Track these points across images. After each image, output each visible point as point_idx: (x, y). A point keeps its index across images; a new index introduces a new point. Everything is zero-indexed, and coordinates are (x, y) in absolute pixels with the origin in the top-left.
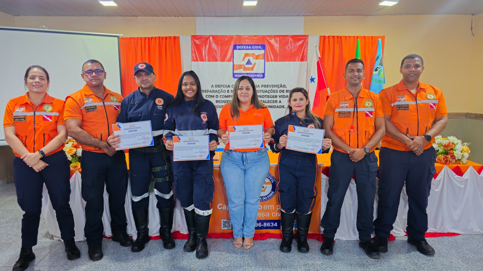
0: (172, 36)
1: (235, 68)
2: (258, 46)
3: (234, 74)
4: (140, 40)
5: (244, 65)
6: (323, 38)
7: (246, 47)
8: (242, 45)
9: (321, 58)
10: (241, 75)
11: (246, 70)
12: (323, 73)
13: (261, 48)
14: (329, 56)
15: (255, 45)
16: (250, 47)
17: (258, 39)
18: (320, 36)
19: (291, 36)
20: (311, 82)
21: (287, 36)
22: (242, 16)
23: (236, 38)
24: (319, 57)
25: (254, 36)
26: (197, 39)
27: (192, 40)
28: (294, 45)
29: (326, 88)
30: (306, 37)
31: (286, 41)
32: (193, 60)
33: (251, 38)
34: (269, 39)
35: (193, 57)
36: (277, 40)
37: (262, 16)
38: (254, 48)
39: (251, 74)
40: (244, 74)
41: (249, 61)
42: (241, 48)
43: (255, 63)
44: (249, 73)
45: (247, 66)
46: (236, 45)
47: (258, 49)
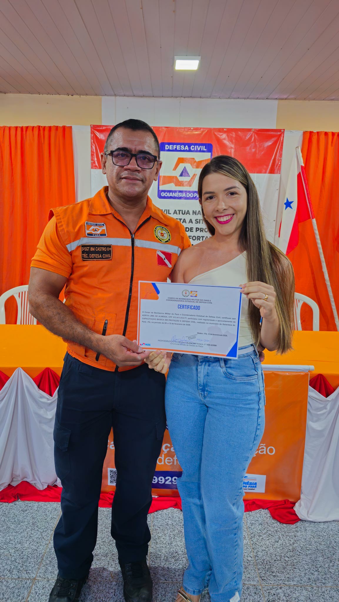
0: (59, 126)
1: (161, 183)
2: (200, 147)
3: (160, 192)
4: (8, 131)
5: (176, 177)
6: (308, 135)
7: (181, 148)
8: (173, 144)
9: (305, 168)
10: (171, 193)
11: (180, 186)
12: (307, 194)
13: (206, 150)
14: (317, 166)
15: (195, 144)
16: (187, 148)
17: (201, 134)
18: (303, 132)
19: (255, 130)
20: (286, 208)
21: (249, 130)
22: (176, 97)
23: (165, 132)
24: (302, 166)
25: (194, 129)
26: (101, 131)
27: (92, 132)
28: (260, 147)
29: (310, 218)
30: (281, 133)
31: (247, 138)
32: (93, 166)
33: (190, 131)
34: (218, 135)
35: (93, 161)
36: (232, 137)
37: (209, 98)
38: (194, 149)
39: (188, 193)
40: (175, 192)
41: (184, 171)
42: (173, 148)
43: (194, 174)
44: (184, 191)
45: (181, 179)
46: (164, 143)
47: (200, 151)
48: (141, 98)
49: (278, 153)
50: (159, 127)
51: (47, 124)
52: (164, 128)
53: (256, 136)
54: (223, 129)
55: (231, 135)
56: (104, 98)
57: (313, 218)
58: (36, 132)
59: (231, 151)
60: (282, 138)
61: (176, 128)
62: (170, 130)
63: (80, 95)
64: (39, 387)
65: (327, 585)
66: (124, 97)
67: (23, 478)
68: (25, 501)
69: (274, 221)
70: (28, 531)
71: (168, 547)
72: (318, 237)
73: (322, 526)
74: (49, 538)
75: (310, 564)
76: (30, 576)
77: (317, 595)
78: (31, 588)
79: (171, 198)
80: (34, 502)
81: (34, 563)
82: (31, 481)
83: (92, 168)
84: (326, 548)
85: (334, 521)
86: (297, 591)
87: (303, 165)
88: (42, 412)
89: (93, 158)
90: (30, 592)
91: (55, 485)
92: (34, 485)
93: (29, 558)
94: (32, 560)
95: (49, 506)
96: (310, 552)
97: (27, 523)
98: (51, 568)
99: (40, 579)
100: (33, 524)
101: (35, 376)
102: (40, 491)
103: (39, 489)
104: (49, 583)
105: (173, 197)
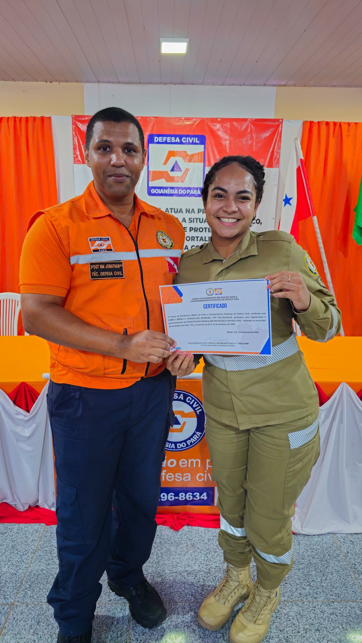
1: (150, 179)
2: (192, 138)
3: (149, 189)
5: (167, 172)
6: (309, 124)
7: (171, 140)
8: (163, 136)
9: (304, 161)
10: (162, 190)
11: (171, 181)
12: (308, 189)
13: (198, 142)
14: (317, 159)
15: (187, 136)
16: (178, 140)
17: (193, 124)
18: (303, 122)
19: (251, 120)
20: (285, 205)
21: (245, 120)
22: (166, 84)
23: (154, 122)
24: (301, 159)
25: (185, 120)
26: (82, 122)
27: (74, 124)
28: (257, 138)
29: (311, 216)
30: (279, 123)
31: (243, 129)
32: (76, 161)
33: (181, 122)
34: (211, 126)
35: (75, 156)
36: (226, 127)
37: (201, 85)
38: (185, 141)
39: (180, 189)
40: (166, 188)
41: (175, 166)
42: (163, 140)
43: (187, 169)
44: (176, 187)
45: (172, 174)
46: (152, 134)
47: (193, 143)
48: (127, 84)
49: (276, 145)
50: (147, 118)
51: (24, 115)
52: (152, 118)
53: (252, 126)
54: (217, 119)
55: (226, 125)
56: (86, 85)
57: (313, 216)
58: (12, 123)
59: (225, 143)
60: (280, 128)
61: (166, 118)
62: (159, 121)
63: (60, 81)
64: (15, 403)
65: (318, 599)
66: (108, 84)
67: (3, 500)
68: (5, 524)
69: (273, 219)
70: (7, 555)
71: (155, 566)
72: (319, 236)
73: (316, 539)
74: (29, 561)
75: (302, 578)
76: (7, 601)
77: (308, 610)
78: (8, 614)
79: (162, 195)
80: (14, 524)
81: (12, 588)
82: (11, 502)
83: (75, 163)
84: (319, 562)
85: (328, 533)
86: (287, 607)
87: (303, 158)
88: (19, 430)
89: (75, 152)
90: (8, 618)
91: (37, 505)
92: (14, 506)
93: (7, 583)
94: (11, 585)
95: (30, 527)
96: (302, 566)
97: (6, 546)
98: (30, 592)
99: (19, 604)
100: (12, 547)
101: (10, 391)
102: (21, 512)
103: (19, 510)
104: (28, 608)
105: (164, 194)
